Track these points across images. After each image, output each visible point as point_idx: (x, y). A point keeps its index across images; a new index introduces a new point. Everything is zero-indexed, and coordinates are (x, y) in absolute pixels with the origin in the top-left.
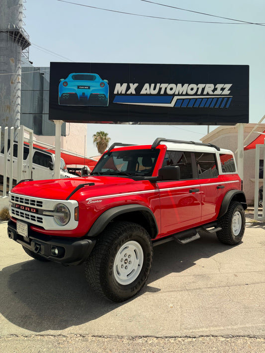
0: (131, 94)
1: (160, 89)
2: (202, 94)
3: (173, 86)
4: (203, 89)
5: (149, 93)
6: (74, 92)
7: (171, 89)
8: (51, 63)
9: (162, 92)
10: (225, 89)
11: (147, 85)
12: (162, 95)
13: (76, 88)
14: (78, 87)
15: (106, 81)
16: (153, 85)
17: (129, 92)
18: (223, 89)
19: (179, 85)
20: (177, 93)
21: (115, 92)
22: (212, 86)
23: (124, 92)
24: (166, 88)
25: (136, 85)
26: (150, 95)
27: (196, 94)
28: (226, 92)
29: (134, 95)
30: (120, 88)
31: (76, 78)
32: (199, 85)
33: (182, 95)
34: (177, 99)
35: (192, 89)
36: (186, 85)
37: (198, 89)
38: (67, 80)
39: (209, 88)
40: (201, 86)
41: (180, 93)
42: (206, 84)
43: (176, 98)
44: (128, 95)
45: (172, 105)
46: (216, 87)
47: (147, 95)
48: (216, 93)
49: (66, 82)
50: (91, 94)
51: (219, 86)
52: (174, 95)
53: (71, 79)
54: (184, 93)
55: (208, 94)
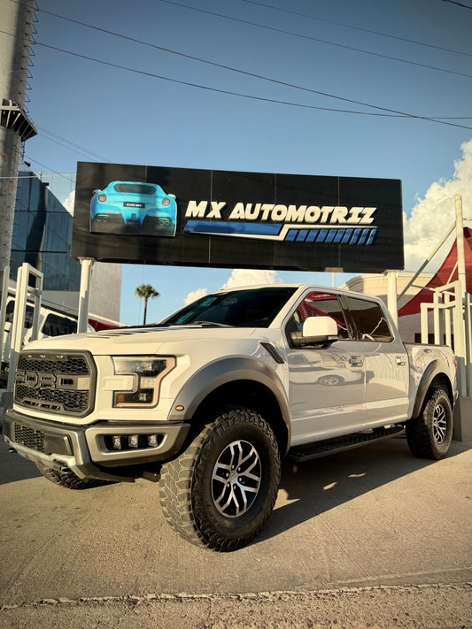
0: (214, 218)
1: (261, 212)
2: (328, 222)
3: (282, 207)
4: (330, 215)
5: (242, 217)
6: (118, 212)
7: (279, 213)
8: (78, 162)
9: (265, 217)
10: (364, 215)
11: (240, 206)
12: (264, 221)
13: (121, 206)
14: (125, 204)
15: (172, 196)
16: (249, 206)
17: (210, 215)
18: (361, 215)
19: (292, 207)
20: (288, 219)
21: (188, 214)
22: (344, 210)
23: (201, 215)
24: (270, 212)
25: (222, 204)
26: (245, 221)
27: (318, 222)
28: (368, 220)
29: (218, 220)
30: (195, 209)
31: (120, 189)
32: (324, 207)
33: (296, 222)
34: (290, 229)
35: (312, 214)
36: (303, 208)
37: (322, 214)
38: (105, 192)
39: (339, 213)
40: (327, 210)
41: (294, 220)
42: (335, 206)
43: (286, 227)
44: (209, 219)
45: (281, 237)
46: (351, 211)
47: (239, 220)
48: (350, 220)
49: (104, 196)
50: (147, 216)
51: (356, 210)
52: (283, 222)
53: (113, 191)
54: (300, 220)
55: (337, 223)
